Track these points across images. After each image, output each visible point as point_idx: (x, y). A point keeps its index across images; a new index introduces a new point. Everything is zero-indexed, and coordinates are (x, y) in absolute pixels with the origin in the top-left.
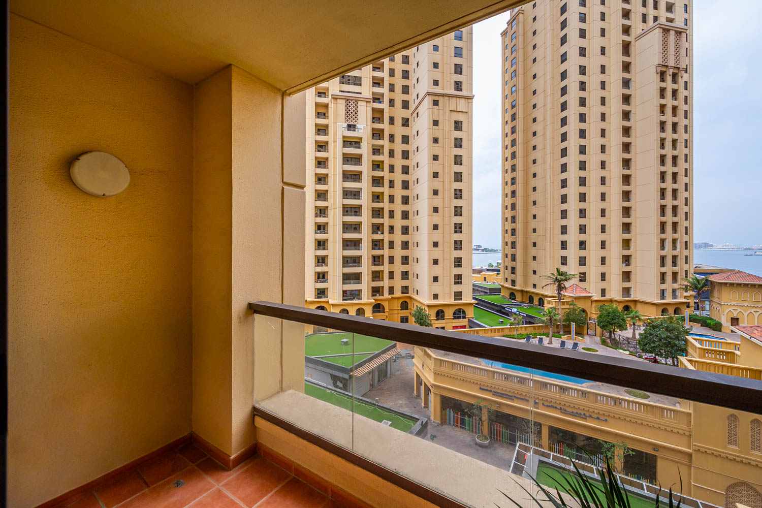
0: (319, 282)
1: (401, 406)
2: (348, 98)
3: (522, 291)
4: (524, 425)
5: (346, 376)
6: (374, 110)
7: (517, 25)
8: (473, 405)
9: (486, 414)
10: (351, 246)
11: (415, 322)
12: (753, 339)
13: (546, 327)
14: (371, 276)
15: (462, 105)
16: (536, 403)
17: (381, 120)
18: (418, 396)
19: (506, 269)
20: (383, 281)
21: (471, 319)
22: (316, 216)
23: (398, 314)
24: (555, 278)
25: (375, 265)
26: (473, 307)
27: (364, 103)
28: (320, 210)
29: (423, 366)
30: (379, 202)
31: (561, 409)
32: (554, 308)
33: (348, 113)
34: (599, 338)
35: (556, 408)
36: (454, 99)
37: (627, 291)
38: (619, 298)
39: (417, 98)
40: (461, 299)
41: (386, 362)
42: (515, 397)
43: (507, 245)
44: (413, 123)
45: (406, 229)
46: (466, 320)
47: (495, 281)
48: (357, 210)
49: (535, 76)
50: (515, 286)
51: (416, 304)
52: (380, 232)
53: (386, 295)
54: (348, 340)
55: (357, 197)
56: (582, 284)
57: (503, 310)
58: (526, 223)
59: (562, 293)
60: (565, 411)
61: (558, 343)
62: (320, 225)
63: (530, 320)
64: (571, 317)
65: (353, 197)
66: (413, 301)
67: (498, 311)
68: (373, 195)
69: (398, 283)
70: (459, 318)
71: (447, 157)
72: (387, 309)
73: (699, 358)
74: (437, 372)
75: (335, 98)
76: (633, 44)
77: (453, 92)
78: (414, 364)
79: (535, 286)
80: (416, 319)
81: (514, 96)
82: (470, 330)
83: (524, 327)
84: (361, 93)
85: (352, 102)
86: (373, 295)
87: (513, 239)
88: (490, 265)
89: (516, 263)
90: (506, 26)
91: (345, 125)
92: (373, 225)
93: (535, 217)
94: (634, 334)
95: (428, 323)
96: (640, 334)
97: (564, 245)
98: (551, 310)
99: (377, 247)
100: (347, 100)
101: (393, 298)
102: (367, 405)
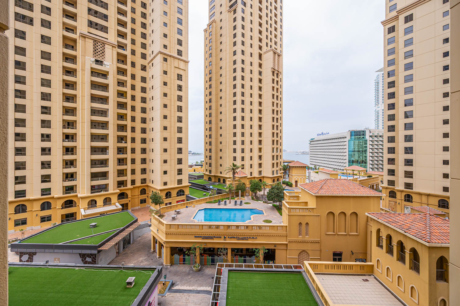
0: (67, 180)
1: (142, 262)
2: (96, 39)
3: (215, 176)
4: (219, 252)
5: (94, 252)
6: (118, 54)
7: (212, 27)
8: (190, 248)
9: (198, 251)
10: (99, 152)
11: (152, 202)
12: (305, 190)
13: (228, 194)
14: (116, 174)
15: (182, 65)
16: (225, 238)
17: (124, 62)
18: (154, 251)
19: (207, 164)
20: (126, 176)
21: (188, 195)
22: (64, 127)
23: (138, 198)
24: (232, 168)
25: (119, 165)
26: (189, 187)
27: (111, 47)
28: (68, 123)
29: (158, 230)
30: (123, 120)
31: (237, 237)
32: (231, 184)
33: (95, 50)
34: (251, 197)
35: (234, 238)
36: (177, 60)
37: (260, 172)
38: (258, 176)
39: (153, 54)
40: (182, 184)
41: (130, 234)
42: (214, 237)
43: (207, 151)
44: (149, 70)
45: (144, 140)
46: (185, 196)
47: (200, 171)
48: (104, 125)
49: (221, 59)
50: (211, 173)
51: (152, 190)
52: (124, 142)
53: (129, 186)
54: (96, 223)
55: (103, 115)
56: (242, 170)
57: (205, 188)
58: (217, 139)
59: (235, 175)
60: (239, 238)
61: (233, 202)
62: (68, 135)
63: (219, 192)
64: (239, 188)
65: (100, 115)
66: (149, 188)
67: (202, 188)
68: (118, 115)
69: (138, 177)
70: (181, 195)
71: (172, 95)
72: (129, 196)
73: (289, 200)
74: (168, 233)
75: (83, 36)
76: (263, 55)
77: (176, 55)
78: (151, 231)
79: (221, 173)
80: (152, 200)
81: (210, 67)
82: (188, 202)
83: (217, 196)
84: (107, 39)
85: (99, 44)
86: (118, 187)
87: (210, 147)
88: (197, 162)
89: (212, 161)
90: (206, 27)
91: (93, 59)
92: (118, 137)
93: (221, 135)
94: (264, 192)
95: (161, 202)
96: (267, 193)
97: (235, 151)
98: (230, 185)
99: (121, 153)
100: (95, 41)
101: (134, 188)
102: (114, 269)
